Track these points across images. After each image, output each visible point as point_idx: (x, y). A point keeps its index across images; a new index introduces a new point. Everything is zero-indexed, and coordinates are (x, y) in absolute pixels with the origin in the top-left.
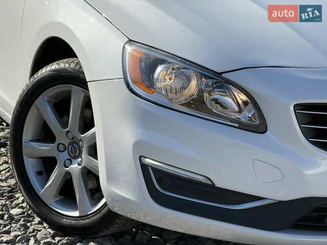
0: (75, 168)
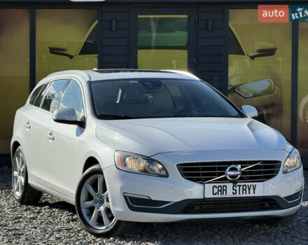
0: (102, 208)
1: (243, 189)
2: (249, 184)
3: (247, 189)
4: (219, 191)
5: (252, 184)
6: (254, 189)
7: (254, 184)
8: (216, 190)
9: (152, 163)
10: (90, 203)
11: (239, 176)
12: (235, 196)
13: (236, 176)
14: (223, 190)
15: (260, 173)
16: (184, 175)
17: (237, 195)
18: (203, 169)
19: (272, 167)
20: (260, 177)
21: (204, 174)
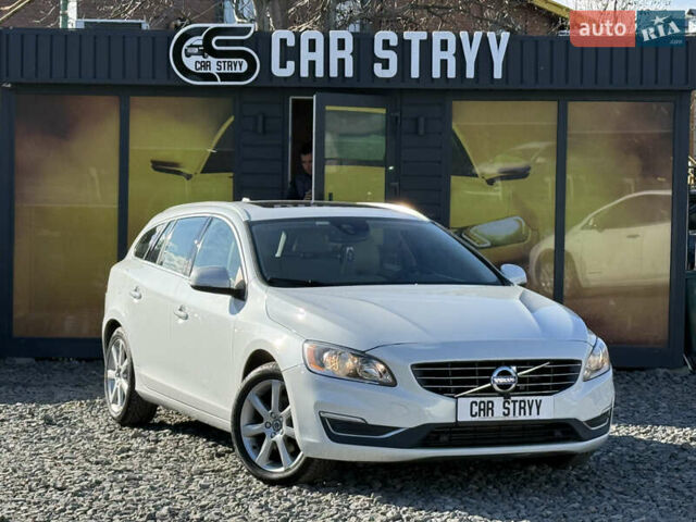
0: (279, 437)
1: (520, 408)
2: (530, 398)
3: (527, 407)
4: (480, 410)
5: (534, 398)
6: (538, 408)
7: (539, 398)
8: (476, 409)
9: (367, 362)
10: (257, 428)
11: (514, 386)
12: (507, 418)
13: (510, 386)
14: (488, 408)
15: (547, 380)
16: (423, 383)
17: (511, 417)
18: (455, 373)
19: (567, 370)
20: (547, 388)
21: (456, 382)
